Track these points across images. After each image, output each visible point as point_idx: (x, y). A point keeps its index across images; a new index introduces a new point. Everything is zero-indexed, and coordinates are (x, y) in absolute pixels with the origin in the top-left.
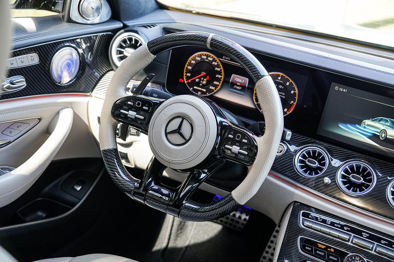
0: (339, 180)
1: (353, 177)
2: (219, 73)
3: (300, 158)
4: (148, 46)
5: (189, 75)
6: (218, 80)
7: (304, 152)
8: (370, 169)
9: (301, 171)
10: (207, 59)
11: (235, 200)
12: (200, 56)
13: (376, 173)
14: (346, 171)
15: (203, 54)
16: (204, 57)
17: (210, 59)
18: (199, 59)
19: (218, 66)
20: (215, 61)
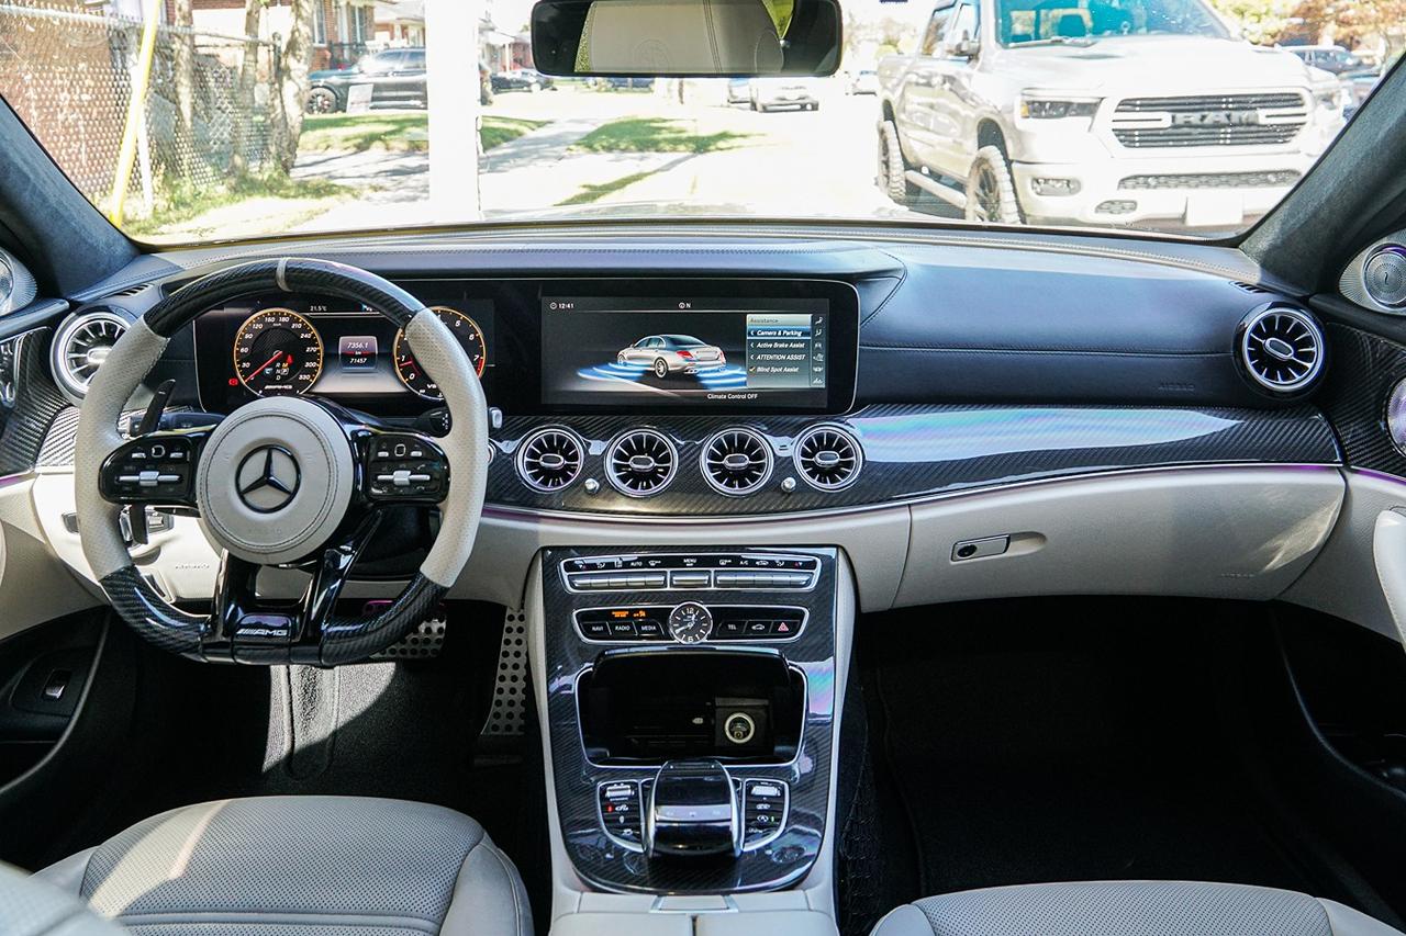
0: (613, 476)
1: (635, 462)
2: (312, 342)
3: (526, 459)
4: (146, 321)
5: (246, 365)
6: (313, 357)
7: (531, 446)
8: (661, 437)
9: (535, 484)
10: (277, 321)
11: (432, 583)
12: (261, 320)
13: (673, 441)
14: (619, 456)
15: (266, 314)
16: (271, 320)
17: (285, 319)
18: (260, 326)
19: (305, 330)
20: (297, 321)
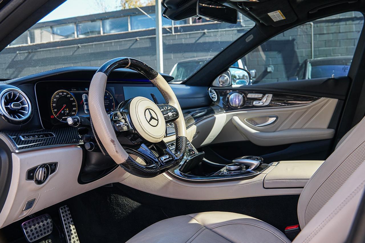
2: (74, 101)
5: (55, 110)
6: (75, 106)
10: (63, 94)
12: (58, 94)
15: (59, 92)
16: (61, 94)
17: (65, 94)
18: (58, 96)
19: (71, 97)
20: (69, 94)
